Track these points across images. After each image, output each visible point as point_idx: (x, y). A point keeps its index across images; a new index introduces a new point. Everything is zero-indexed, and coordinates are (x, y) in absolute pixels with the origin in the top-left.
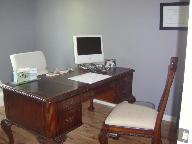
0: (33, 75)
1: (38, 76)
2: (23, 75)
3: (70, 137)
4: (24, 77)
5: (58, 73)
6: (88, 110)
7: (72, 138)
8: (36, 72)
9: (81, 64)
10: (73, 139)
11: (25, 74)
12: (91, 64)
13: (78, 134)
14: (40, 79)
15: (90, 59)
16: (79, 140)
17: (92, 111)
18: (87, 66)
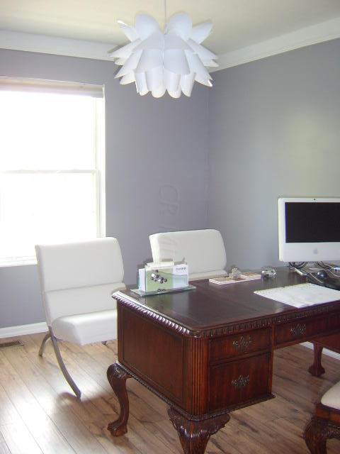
0: (179, 278)
1: (190, 283)
2: (158, 277)
3: (252, 426)
4: (159, 280)
5: (236, 278)
6: (308, 373)
7: (254, 428)
8: (186, 272)
9: (294, 263)
10: (257, 432)
11: (162, 275)
12: (318, 264)
13: (272, 424)
14: (195, 288)
15: (316, 252)
16: (271, 435)
17: (319, 376)
18: (308, 268)
